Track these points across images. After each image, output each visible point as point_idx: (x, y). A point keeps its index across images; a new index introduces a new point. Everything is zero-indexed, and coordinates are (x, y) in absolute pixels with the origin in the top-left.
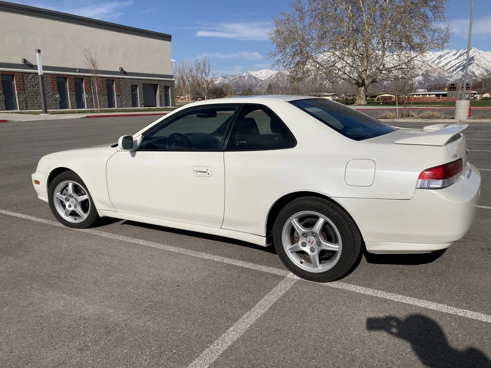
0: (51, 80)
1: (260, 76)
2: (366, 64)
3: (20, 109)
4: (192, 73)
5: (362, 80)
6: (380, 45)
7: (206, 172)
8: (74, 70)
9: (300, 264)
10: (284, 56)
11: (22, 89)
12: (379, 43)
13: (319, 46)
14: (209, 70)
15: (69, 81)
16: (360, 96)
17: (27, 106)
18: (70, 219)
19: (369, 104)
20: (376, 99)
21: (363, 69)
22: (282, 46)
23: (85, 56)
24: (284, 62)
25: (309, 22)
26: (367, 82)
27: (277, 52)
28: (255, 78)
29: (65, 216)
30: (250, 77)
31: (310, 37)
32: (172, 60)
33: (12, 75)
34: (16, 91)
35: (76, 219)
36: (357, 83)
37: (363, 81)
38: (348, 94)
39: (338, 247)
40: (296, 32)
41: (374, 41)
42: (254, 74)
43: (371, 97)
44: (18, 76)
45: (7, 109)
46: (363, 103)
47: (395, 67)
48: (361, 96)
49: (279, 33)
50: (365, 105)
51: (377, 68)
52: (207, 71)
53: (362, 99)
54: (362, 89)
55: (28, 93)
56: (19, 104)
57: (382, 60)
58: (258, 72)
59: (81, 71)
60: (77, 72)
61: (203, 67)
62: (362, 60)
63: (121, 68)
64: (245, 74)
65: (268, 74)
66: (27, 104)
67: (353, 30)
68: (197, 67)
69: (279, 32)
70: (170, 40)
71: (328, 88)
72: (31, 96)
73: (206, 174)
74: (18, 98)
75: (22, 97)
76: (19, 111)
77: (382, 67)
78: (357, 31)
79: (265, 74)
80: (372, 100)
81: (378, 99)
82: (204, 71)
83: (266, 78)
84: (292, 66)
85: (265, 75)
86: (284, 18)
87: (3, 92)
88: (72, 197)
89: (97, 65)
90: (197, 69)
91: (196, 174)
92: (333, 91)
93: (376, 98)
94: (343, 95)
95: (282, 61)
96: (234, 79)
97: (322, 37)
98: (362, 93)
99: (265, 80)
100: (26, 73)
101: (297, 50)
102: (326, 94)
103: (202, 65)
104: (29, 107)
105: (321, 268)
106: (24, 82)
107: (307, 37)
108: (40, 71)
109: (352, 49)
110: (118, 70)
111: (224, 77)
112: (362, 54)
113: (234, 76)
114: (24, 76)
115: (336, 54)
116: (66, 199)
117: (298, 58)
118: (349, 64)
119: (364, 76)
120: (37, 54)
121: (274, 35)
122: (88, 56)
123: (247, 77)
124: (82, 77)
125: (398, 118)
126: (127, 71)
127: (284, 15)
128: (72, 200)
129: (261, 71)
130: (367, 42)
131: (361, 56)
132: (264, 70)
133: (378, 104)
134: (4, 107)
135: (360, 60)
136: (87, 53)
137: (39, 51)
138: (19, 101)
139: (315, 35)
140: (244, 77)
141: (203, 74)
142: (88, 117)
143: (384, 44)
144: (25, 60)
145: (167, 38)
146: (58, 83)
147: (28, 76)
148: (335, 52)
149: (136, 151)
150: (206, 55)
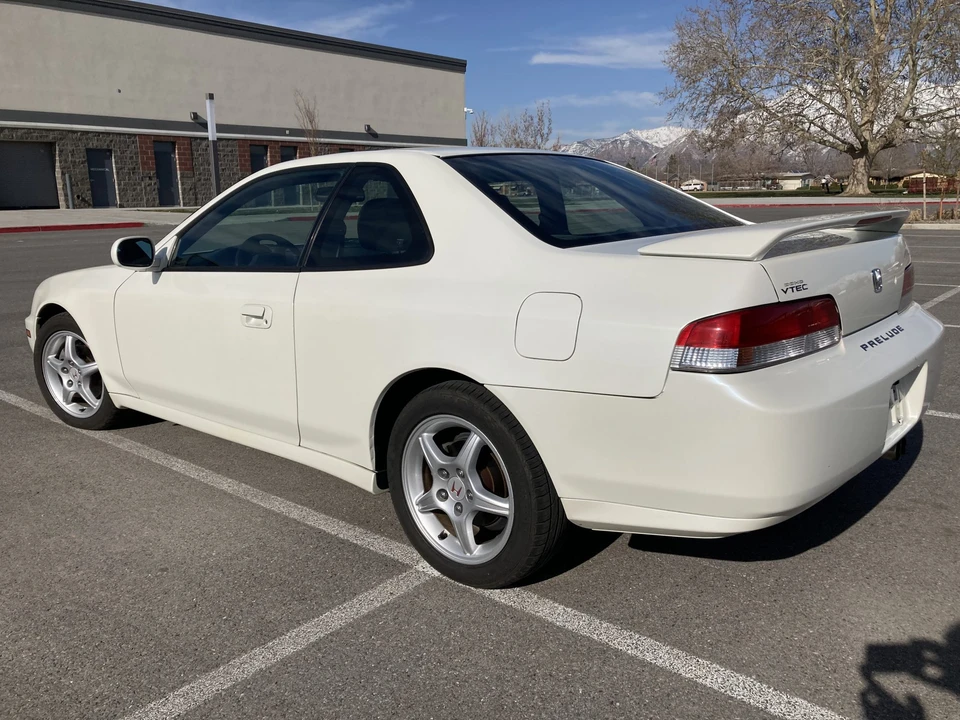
0: (240, 151)
1: (656, 139)
2: (872, 109)
3: (184, 205)
4: (517, 135)
5: (862, 143)
6: (907, 67)
7: (262, 318)
8: (281, 131)
9: (437, 540)
10: (694, 96)
11: (189, 167)
12: (903, 63)
13: (768, 73)
14: (550, 129)
15: (271, 152)
16: (855, 177)
17: (196, 199)
18: (71, 409)
19: (875, 191)
20: (901, 184)
21: (866, 119)
22: (690, 78)
23: (297, 104)
24: (694, 109)
25: (750, 24)
26: (872, 147)
27: (679, 89)
28: (645, 144)
29: (64, 404)
30: (634, 141)
31: (749, 56)
32: (466, 110)
33: (172, 142)
34: (178, 172)
35: (82, 410)
36: (851, 150)
37: (864, 144)
38: (838, 174)
39: (507, 506)
40: (721, 46)
41: (894, 59)
42: (642, 135)
43: (890, 180)
44: (184, 144)
45: (162, 204)
46: (860, 191)
47: (939, 112)
48: (859, 176)
49: (682, 49)
50: (867, 196)
51: (898, 117)
52: (545, 131)
53: (859, 182)
54: (862, 161)
55: (200, 174)
56: (183, 194)
57: (908, 98)
58: (651, 133)
59: (294, 132)
60: (287, 135)
61: (538, 125)
62: (864, 101)
63: (369, 126)
64: (625, 136)
65: (672, 136)
66: (195, 194)
67: (847, 36)
68: (527, 124)
69: (684, 47)
70: (464, 71)
71: (796, 163)
72: (205, 180)
73: (262, 321)
74: (182, 184)
75: (189, 183)
76: (182, 207)
77: (908, 114)
78: (857, 38)
79: (665, 136)
80: (892, 186)
81: (906, 185)
82: (539, 132)
83: (667, 143)
84: (709, 116)
85: (665, 138)
86: (696, 17)
87: (157, 173)
88: (73, 364)
89: (316, 120)
90: (527, 129)
91: (248, 321)
92: (805, 168)
93: (902, 182)
94: (828, 177)
95: (690, 107)
96: (602, 147)
97: (776, 54)
98: (861, 169)
99: (666, 147)
100: (196, 138)
101: (721, 85)
102: (789, 174)
103: (536, 120)
104: (200, 201)
105: (478, 553)
106: (192, 154)
107: (742, 56)
108: (212, 134)
109: (840, 76)
110: (363, 130)
111: (584, 143)
112: (865, 89)
113: (603, 140)
114: (193, 143)
115: (805, 90)
116: (63, 369)
117: (722, 101)
118: (833, 109)
119: (866, 135)
120: (208, 101)
121: (674, 55)
122: (301, 104)
123: (628, 143)
124: (295, 145)
125: (926, 222)
126: (379, 131)
127: (696, 11)
128: (74, 370)
129: (658, 130)
130: (878, 61)
131: (862, 92)
132: (663, 128)
133: (899, 193)
134: (158, 202)
135: (860, 101)
136: (299, 97)
137: (211, 97)
138: (184, 190)
139: (759, 52)
140: (623, 143)
141: (538, 137)
142: (290, 219)
143: (915, 65)
144: (195, 114)
145: (458, 66)
146: (252, 155)
147: (200, 144)
148: (804, 86)
149: (163, 270)
150: (545, 101)
